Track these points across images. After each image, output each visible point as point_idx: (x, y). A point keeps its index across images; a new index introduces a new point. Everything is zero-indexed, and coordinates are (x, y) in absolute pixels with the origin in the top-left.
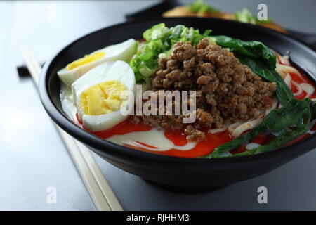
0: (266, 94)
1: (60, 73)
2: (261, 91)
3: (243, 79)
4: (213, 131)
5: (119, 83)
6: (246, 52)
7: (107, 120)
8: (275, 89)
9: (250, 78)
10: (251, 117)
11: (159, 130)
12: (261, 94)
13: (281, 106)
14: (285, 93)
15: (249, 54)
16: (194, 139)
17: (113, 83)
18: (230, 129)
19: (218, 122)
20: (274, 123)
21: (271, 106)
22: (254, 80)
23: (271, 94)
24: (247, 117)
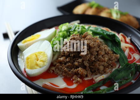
0: (114, 61)
2: (111, 59)
3: (103, 53)
4: (86, 79)
5: (44, 53)
6: (107, 37)
7: (36, 72)
8: (119, 58)
9: (107, 52)
10: (105, 72)
11: (61, 77)
13: (120, 67)
14: (124, 60)
15: (109, 38)
16: (77, 83)
17: (42, 53)
18: (94, 78)
19: (89, 75)
20: (116, 76)
21: (116, 67)
22: (108, 54)
23: (116, 60)
24: (103, 72)
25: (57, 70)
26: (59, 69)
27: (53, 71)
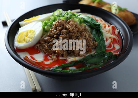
0: (91, 47)
1: (20, 23)
5: (34, 31)
6: (93, 26)
7: (22, 46)
8: (96, 45)
11: (42, 53)
12: (89, 46)
14: (101, 48)
17: (32, 31)
18: (68, 59)
21: (91, 53)
23: (94, 47)
25: (41, 47)
26: (42, 46)
27: (38, 47)
